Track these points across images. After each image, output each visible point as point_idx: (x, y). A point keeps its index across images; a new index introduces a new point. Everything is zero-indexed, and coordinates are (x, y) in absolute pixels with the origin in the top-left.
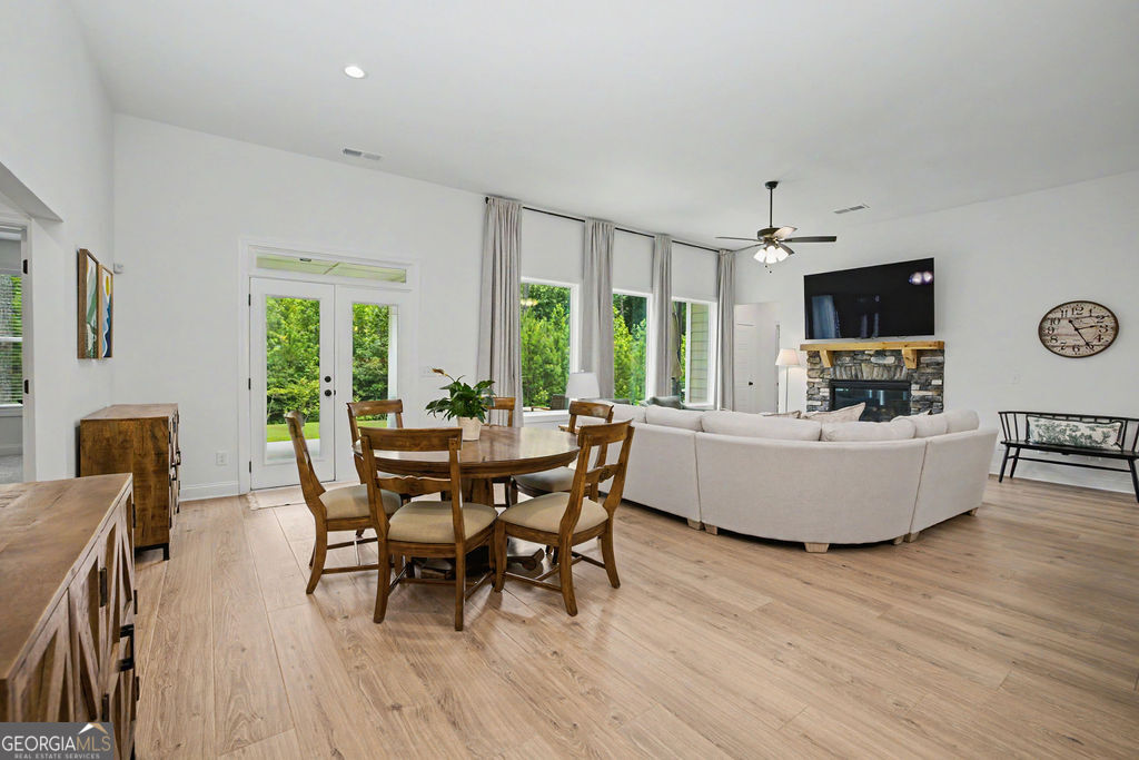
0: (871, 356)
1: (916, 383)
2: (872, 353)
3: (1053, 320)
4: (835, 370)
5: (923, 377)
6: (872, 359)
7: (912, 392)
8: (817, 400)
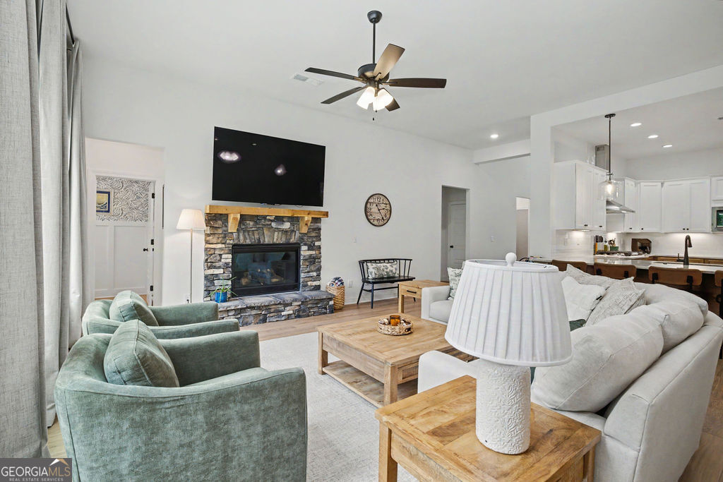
0: (272, 221)
1: (305, 245)
2: (272, 218)
3: (371, 203)
4: (239, 235)
5: (310, 240)
6: (274, 225)
7: (302, 253)
8: (219, 267)
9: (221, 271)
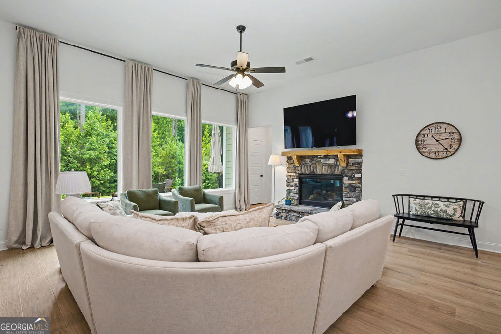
0: (321, 158)
1: (346, 176)
2: (322, 157)
3: (424, 135)
4: (302, 168)
5: (350, 172)
6: (322, 161)
7: (345, 182)
8: (292, 186)
9: (293, 188)
